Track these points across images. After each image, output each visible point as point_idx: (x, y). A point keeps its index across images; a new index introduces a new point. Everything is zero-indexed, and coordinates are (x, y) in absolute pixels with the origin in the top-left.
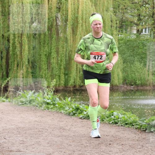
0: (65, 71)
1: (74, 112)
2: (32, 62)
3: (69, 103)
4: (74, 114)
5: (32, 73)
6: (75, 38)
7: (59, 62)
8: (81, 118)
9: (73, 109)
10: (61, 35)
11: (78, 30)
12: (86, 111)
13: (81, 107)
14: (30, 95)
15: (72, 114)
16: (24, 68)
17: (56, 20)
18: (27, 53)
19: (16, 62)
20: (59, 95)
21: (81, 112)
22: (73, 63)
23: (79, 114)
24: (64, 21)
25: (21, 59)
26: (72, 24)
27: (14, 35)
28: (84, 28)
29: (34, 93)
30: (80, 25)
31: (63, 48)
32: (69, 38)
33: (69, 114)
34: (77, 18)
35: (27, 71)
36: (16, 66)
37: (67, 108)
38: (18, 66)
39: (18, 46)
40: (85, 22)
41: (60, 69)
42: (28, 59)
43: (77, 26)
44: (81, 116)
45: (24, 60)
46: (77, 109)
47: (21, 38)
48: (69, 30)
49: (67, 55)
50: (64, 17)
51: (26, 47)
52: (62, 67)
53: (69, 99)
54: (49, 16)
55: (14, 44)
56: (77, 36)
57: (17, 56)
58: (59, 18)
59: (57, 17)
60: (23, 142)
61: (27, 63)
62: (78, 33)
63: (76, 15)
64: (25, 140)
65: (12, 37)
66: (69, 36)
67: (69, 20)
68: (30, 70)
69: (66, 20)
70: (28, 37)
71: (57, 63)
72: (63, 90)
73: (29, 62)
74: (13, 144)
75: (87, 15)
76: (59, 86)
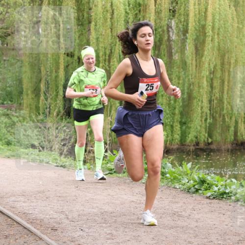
0: (181, 118)
1: (196, 187)
3: (189, 172)
4: (197, 190)
6: (200, 62)
7: (172, 102)
8: (208, 198)
9: (195, 181)
10: (176, 57)
11: (206, 48)
12: (217, 186)
13: (209, 178)
15: (193, 190)
17: (168, 31)
21: (210, 187)
22: (195, 104)
23: (206, 190)
24: (180, 33)
26: (195, 37)
28: (216, 44)
30: (209, 39)
31: (179, 79)
32: (189, 61)
33: (188, 191)
34: (204, 27)
37: (185, 181)
40: (218, 34)
41: (174, 114)
43: (204, 42)
44: (209, 194)
46: (203, 182)
48: (190, 48)
49: (186, 91)
50: (181, 26)
52: (177, 111)
53: (190, 165)
54: (156, 24)
56: (204, 58)
58: (174, 28)
59: (169, 27)
62: (206, 53)
63: (203, 23)
66: (190, 58)
67: (189, 31)
69: (185, 31)
71: (169, 104)
72: (177, 149)
75: (222, 22)
76: (171, 144)
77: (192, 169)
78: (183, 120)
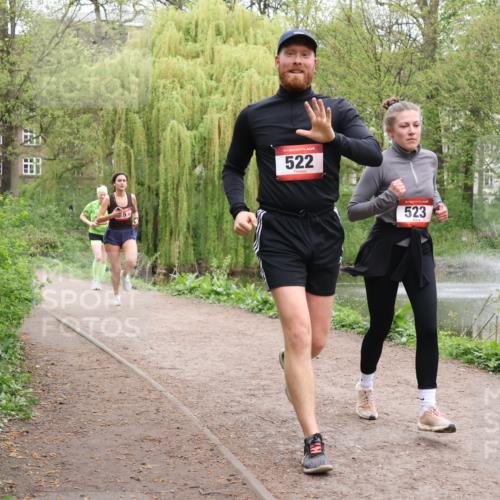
1: (259, 307)
2: (194, 229)
3: (253, 293)
4: (260, 310)
5: (194, 245)
8: (271, 317)
9: (258, 301)
14: (190, 280)
15: (256, 310)
16: (181, 237)
18: (186, 213)
19: (168, 229)
20: (237, 279)
21: (271, 307)
23: (269, 309)
25: (177, 222)
27: (166, 186)
29: (197, 277)
33: (252, 310)
35: (186, 243)
36: (168, 234)
37: (249, 301)
38: (171, 234)
39: (172, 203)
42: (188, 224)
44: (271, 314)
45: (181, 224)
46: (265, 302)
47: (177, 190)
51: (185, 205)
53: (253, 286)
54: (220, 156)
55: (165, 200)
57: (170, 218)
60: (180, 355)
61: (185, 230)
64: (182, 351)
65: (162, 190)
68: (190, 241)
70: (187, 190)
72: (242, 272)
73: (188, 228)
74: (164, 357)
76: (235, 266)
77: (255, 290)
78: (247, 245)
